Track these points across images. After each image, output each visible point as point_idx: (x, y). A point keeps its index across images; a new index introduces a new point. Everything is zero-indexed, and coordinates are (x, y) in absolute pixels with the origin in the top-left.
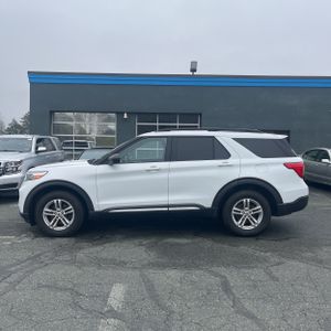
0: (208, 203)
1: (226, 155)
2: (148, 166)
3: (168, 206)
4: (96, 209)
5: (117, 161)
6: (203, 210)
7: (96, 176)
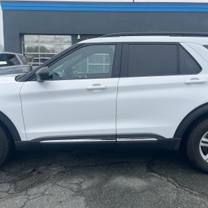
0: (169, 133)
1: (197, 69)
2: (89, 83)
3: (116, 136)
4: (23, 139)
5: (45, 77)
6: (162, 141)
7: (21, 97)
